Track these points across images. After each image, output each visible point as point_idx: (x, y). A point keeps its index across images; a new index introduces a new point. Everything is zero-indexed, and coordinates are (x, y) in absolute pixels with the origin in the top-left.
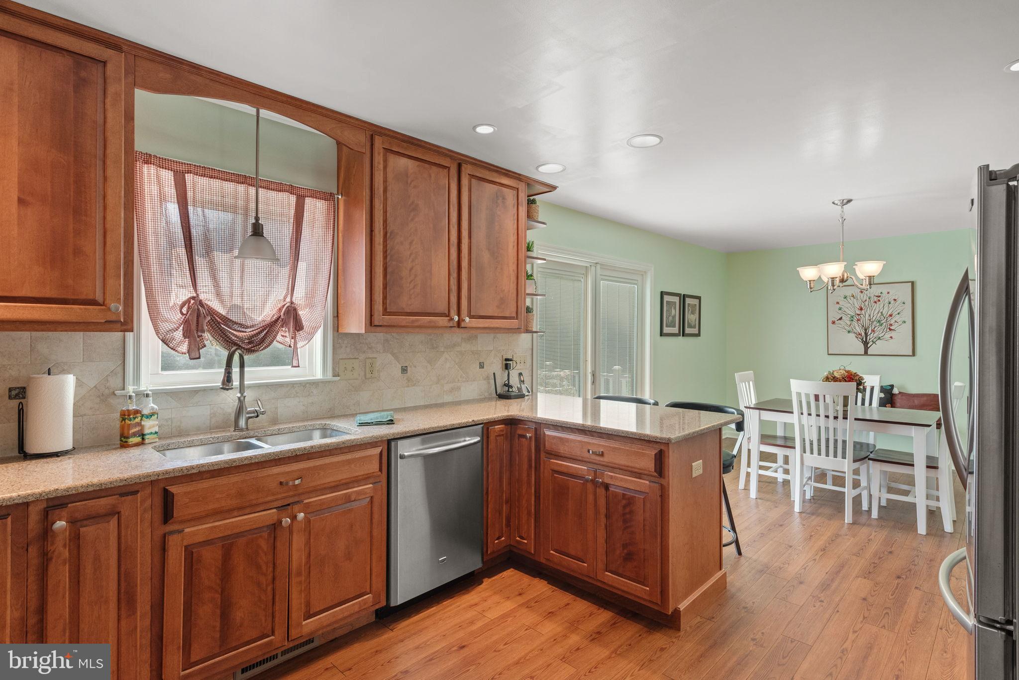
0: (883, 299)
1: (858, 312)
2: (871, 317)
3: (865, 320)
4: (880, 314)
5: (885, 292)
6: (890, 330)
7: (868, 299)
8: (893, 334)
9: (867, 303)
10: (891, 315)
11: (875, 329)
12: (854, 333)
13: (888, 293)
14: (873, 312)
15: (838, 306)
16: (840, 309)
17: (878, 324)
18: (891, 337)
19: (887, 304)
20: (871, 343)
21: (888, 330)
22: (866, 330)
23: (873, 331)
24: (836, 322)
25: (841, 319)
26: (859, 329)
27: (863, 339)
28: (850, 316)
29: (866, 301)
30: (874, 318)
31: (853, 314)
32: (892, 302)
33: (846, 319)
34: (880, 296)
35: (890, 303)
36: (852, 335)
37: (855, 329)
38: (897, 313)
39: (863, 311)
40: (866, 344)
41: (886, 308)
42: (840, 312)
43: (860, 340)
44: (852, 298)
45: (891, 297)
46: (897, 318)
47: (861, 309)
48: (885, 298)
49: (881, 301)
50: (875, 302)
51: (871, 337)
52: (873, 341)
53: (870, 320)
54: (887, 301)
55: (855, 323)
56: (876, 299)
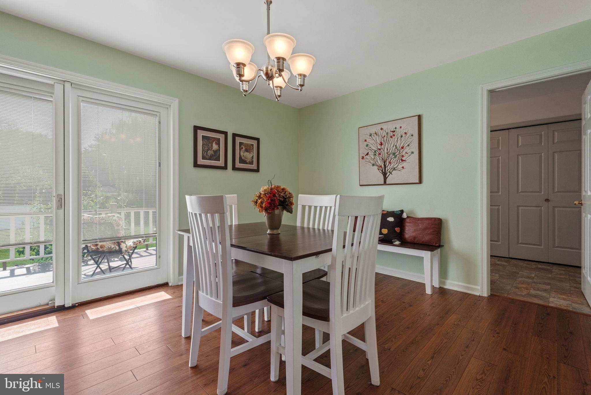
0: (397, 133)
1: (379, 147)
2: (389, 151)
3: (384, 154)
4: (395, 147)
5: (398, 127)
6: (402, 160)
7: (386, 135)
8: (404, 164)
9: (385, 138)
10: (402, 148)
11: (391, 161)
12: (377, 166)
13: (401, 127)
14: (389, 147)
15: (366, 143)
16: (367, 146)
17: (393, 156)
18: (403, 167)
19: (400, 138)
20: (389, 174)
21: (401, 161)
22: (385, 162)
23: (390, 163)
24: (365, 157)
25: (367, 154)
26: (380, 163)
27: (383, 170)
28: (373, 151)
29: (384, 136)
30: (391, 151)
31: (376, 149)
32: (404, 135)
33: (371, 154)
34: (394, 131)
35: (402, 137)
36: (376, 168)
37: (377, 162)
38: (407, 145)
39: (383, 146)
40: (385, 174)
41: (399, 142)
42: (367, 148)
43: (381, 171)
44: (375, 135)
45: (403, 131)
46: (407, 150)
47: (381, 144)
48: (399, 132)
49: (396, 135)
50: (391, 137)
51: (389, 168)
52: (390, 172)
53: (387, 153)
54: (399, 135)
55: (377, 157)
56: (392, 134)
